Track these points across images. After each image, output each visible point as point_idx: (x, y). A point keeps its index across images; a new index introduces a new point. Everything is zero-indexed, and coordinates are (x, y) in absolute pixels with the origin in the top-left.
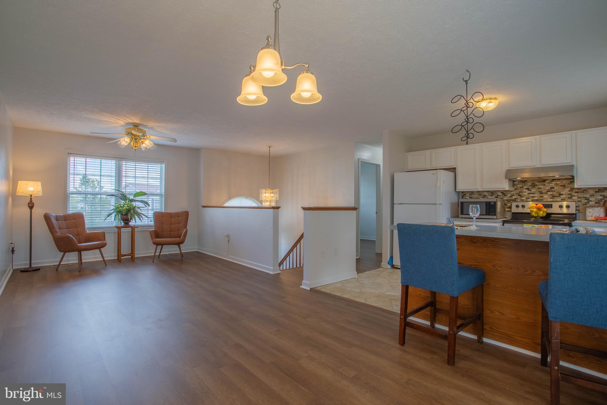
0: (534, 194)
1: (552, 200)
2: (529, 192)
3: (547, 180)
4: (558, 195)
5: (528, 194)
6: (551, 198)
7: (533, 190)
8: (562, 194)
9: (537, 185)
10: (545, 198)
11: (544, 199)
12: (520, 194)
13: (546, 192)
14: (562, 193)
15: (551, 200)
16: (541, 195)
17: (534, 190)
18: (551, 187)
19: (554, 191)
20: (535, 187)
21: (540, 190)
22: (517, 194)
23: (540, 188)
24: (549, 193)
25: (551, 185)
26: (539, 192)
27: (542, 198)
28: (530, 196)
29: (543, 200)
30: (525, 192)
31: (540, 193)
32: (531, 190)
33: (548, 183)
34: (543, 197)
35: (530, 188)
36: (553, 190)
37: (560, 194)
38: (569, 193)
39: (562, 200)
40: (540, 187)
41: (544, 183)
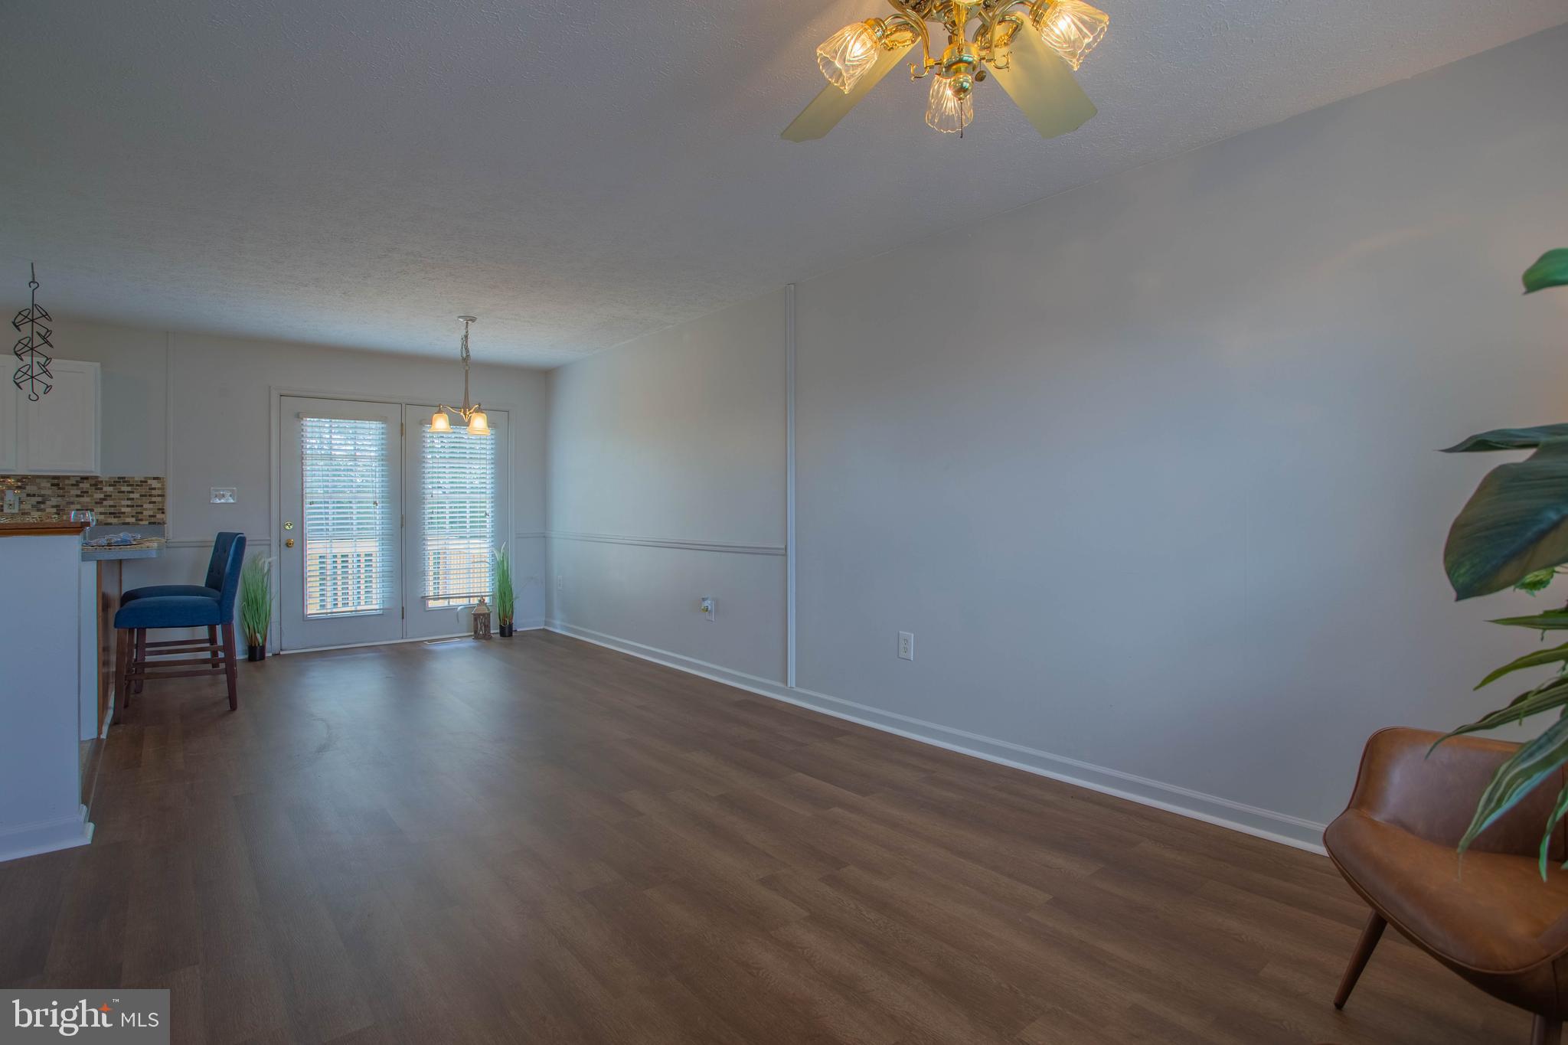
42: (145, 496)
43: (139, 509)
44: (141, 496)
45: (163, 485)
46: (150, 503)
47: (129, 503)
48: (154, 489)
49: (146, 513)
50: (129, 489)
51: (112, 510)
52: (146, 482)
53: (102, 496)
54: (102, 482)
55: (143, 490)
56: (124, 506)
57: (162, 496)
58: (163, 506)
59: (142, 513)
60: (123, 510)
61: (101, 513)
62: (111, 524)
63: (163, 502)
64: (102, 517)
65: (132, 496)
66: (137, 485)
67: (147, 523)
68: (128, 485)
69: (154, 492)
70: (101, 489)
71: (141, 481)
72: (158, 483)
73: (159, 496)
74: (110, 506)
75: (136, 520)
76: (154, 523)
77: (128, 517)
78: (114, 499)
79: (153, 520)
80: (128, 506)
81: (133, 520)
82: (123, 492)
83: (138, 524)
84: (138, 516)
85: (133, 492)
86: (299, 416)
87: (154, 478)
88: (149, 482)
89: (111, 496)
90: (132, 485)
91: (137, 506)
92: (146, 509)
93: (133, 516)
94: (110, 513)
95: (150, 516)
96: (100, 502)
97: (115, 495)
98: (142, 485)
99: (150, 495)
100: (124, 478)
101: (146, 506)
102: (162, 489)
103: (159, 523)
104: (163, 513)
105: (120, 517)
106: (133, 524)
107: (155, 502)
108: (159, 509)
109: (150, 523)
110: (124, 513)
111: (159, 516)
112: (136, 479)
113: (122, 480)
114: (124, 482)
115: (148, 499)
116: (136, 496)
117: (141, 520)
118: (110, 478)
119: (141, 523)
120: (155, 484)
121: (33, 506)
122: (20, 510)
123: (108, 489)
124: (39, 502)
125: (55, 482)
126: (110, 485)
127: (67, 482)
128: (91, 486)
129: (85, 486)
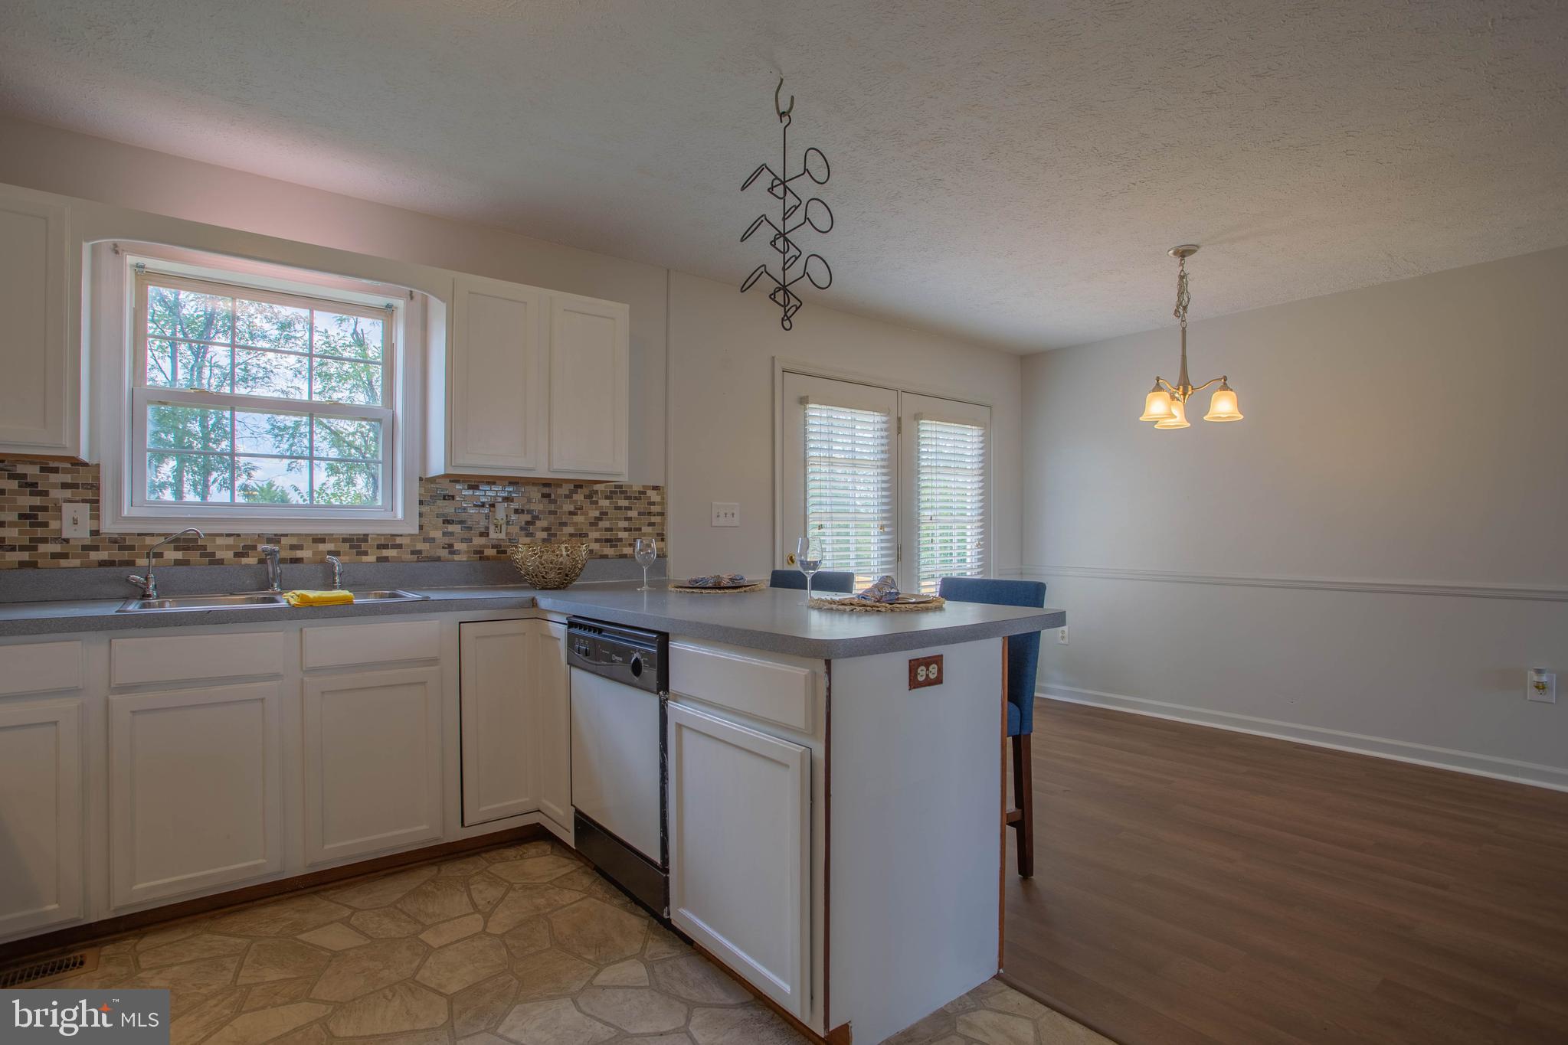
42: (644, 514)
43: (636, 535)
44: (639, 514)
45: (663, 498)
46: (649, 525)
47: (626, 524)
48: (653, 504)
50: (627, 503)
51: (608, 535)
52: (644, 493)
53: (597, 514)
54: (596, 492)
55: (641, 505)
56: (620, 530)
57: (662, 514)
58: (663, 529)
60: (622, 535)
61: (597, 540)
62: (605, 557)
63: (663, 524)
64: (595, 546)
65: (630, 514)
66: (636, 498)
68: (627, 498)
69: (653, 509)
70: (596, 503)
71: (640, 493)
72: (658, 494)
73: (658, 514)
74: (607, 530)
77: (625, 546)
78: (611, 519)
80: (626, 530)
81: (630, 551)
82: (620, 508)
85: (630, 508)
86: (804, 401)
87: (655, 488)
88: (650, 493)
89: (606, 514)
90: (630, 498)
91: (635, 530)
92: (644, 534)
93: (629, 545)
94: (607, 541)
96: (594, 524)
97: (612, 512)
98: (640, 499)
99: (649, 514)
100: (622, 487)
102: (662, 503)
104: (663, 540)
105: (616, 546)
107: (654, 525)
108: (658, 535)
110: (621, 540)
111: (659, 545)
112: (635, 488)
113: (619, 490)
114: (621, 492)
115: (645, 519)
116: (633, 514)
118: (607, 486)
120: (654, 496)
121: (522, 529)
122: (507, 534)
123: (604, 503)
124: (528, 523)
125: (546, 490)
126: (607, 498)
127: (560, 491)
128: (586, 497)
129: (579, 497)
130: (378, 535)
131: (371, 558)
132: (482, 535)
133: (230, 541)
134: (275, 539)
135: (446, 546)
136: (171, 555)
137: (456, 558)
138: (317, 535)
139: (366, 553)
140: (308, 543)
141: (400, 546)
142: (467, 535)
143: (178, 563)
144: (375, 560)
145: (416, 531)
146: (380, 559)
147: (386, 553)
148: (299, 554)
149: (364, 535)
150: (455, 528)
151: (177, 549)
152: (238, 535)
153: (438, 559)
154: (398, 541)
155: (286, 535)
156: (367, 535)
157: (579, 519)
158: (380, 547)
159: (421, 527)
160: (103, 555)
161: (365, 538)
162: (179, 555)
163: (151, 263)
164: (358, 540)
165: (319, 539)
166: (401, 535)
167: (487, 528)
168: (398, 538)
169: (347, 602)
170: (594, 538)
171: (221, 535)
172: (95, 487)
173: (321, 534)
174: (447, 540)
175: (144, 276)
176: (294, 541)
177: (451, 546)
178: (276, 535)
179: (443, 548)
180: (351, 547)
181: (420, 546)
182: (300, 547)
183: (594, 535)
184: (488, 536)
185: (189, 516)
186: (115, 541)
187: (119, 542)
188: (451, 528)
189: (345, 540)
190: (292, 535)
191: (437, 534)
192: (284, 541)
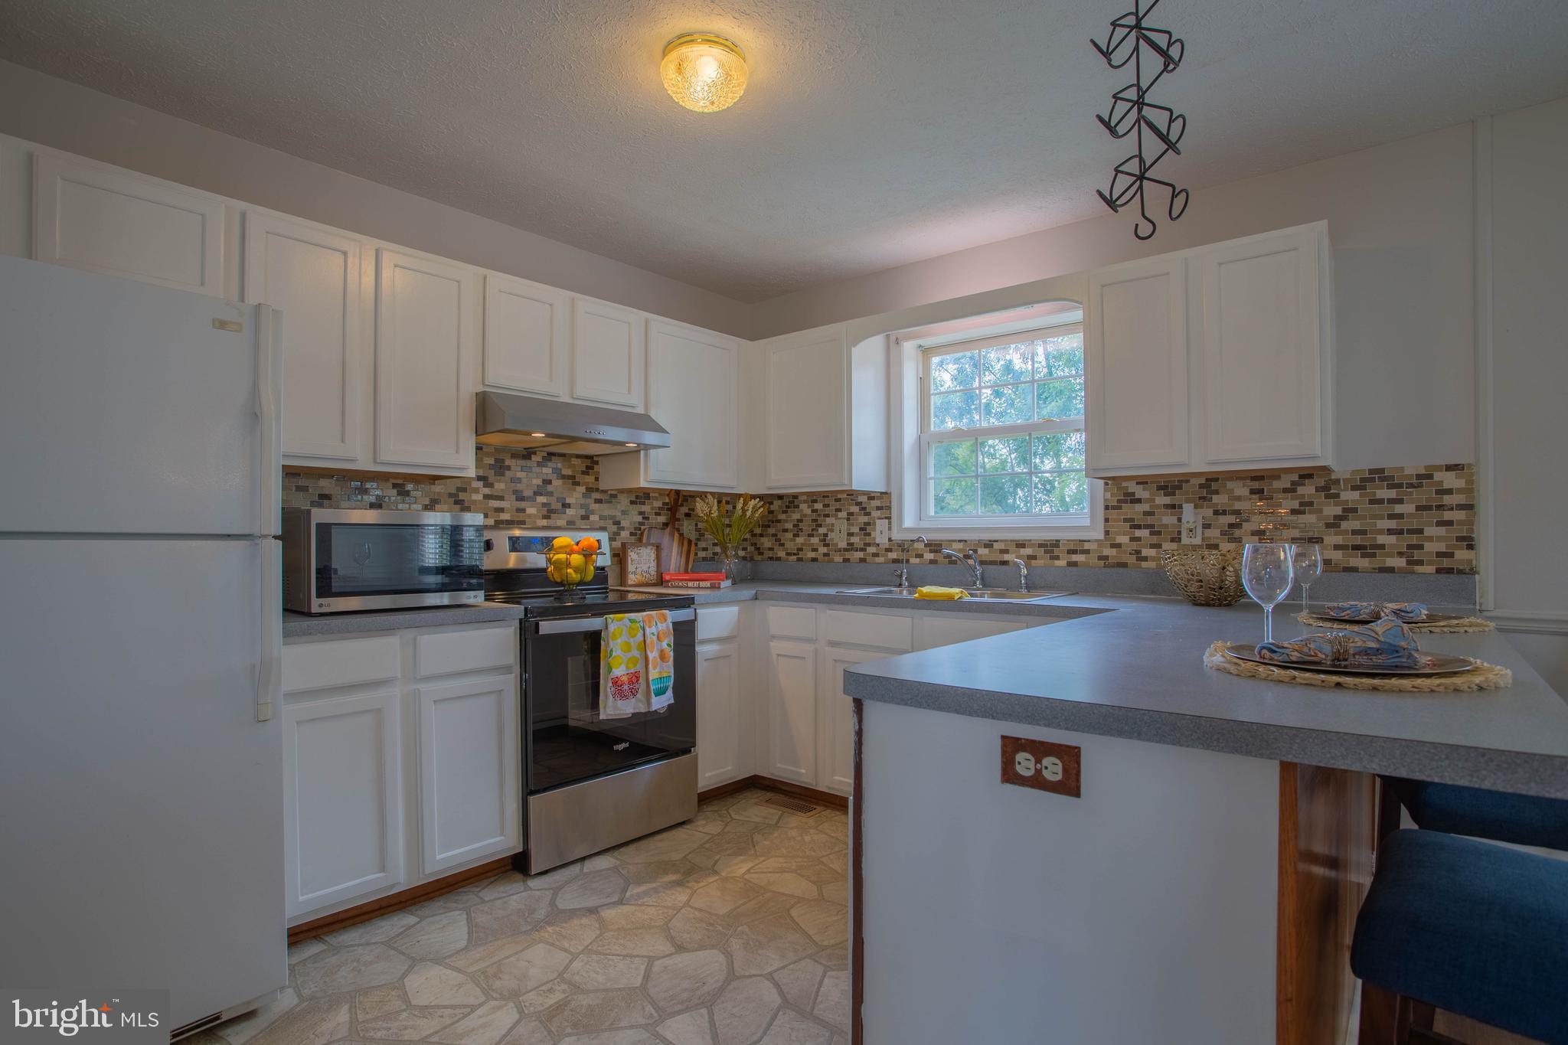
0: (501, 498)
1: (545, 524)
2: (487, 491)
3: (535, 453)
4: (559, 506)
5: (486, 497)
6: (545, 517)
7: (500, 486)
8: (569, 506)
9: (509, 468)
10: (530, 516)
11: (527, 520)
12: (462, 496)
13: (531, 494)
14: (568, 501)
15: (544, 522)
16: (521, 505)
17: (502, 486)
18: (545, 477)
19: (551, 494)
20: (503, 475)
21: (519, 487)
22: (451, 495)
23: (519, 480)
24: (541, 499)
25: (545, 470)
26: (515, 492)
27: (521, 517)
28: (490, 505)
29: (524, 523)
30: (476, 491)
31: (517, 499)
32: (491, 485)
33: (539, 464)
34: (523, 510)
35: (491, 474)
36: (550, 488)
37: (566, 506)
38: (583, 501)
39: (569, 523)
40: (519, 475)
41: (528, 463)
42: (1428, 508)
43: (1414, 539)
44: (1418, 508)
45: (1469, 483)
46: (1440, 524)
47: (1392, 524)
48: (1449, 492)
49: (1431, 547)
50: (1392, 494)
51: (1358, 540)
52: (1430, 476)
53: (1338, 511)
54: (1337, 481)
55: (1424, 496)
56: (1381, 532)
57: (1469, 507)
58: (1472, 530)
59: (1420, 547)
60: (1381, 539)
61: (1337, 547)
62: (1355, 570)
63: (1470, 523)
64: (1337, 556)
65: (1398, 509)
66: (1411, 485)
67: (1430, 569)
68: (1391, 487)
69: (1447, 500)
70: (1337, 496)
71: (1419, 476)
72: (1459, 477)
73: (1460, 507)
74: (1355, 532)
75: (1409, 563)
76: (1449, 571)
77: (1391, 555)
78: (1364, 517)
79: (1446, 563)
80: (1390, 532)
81: (1400, 562)
82: (1381, 501)
83: (1413, 572)
84: (1412, 554)
85: (1400, 501)
87: (1449, 468)
88: (1438, 476)
89: (1355, 510)
90: (1399, 486)
91: (1410, 531)
92: (1430, 539)
93: (1400, 554)
94: (1356, 548)
95: (1440, 555)
96: (1334, 524)
97: (1364, 507)
98: (1420, 485)
99: (1440, 507)
100: (1382, 471)
101: (1429, 531)
102: (1469, 490)
103: (1460, 572)
104: (1471, 547)
105: (1374, 555)
106: (1401, 571)
107: (1450, 523)
108: (1460, 539)
109: (1439, 571)
110: (1382, 547)
111: (1462, 554)
112: (1407, 472)
113: (1378, 475)
114: (1382, 479)
116: (1407, 508)
117: (1420, 563)
118: (1353, 472)
119: (1419, 569)
120: (1450, 480)
121: (1223, 533)
122: (1203, 539)
123: (1350, 496)
124: (1231, 526)
125: (1256, 485)
126: (1354, 488)
127: (1276, 484)
128: (1317, 489)
129: (1307, 490)
130: (1068, 540)
131: (1062, 563)
132: (1173, 540)
133: (960, 546)
134: (989, 545)
135: (1134, 552)
136: (928, 556)
137: (1144, 564)
138: (1019, 541)
139: (1057, 558)
140: (1012, 548)
141: (1087, 552)
142: (1155, 539)
143: (932, 562)
144: (1066, 565)
145: (1101, 536)
146: (1071, 564)
147: (1075, 558)
148: (1006, 557)
149: (1057, 541)
150: (1143, 533)
151: (931, 551)
152: (966, 541)
153: (1124, 565)
154: (1087, 546)
155: (997, 541)
156: (1058, 541)
157: (1309, 518)
158: (1070, 552)
159: (1107, 533)
160: (893, 555)
161: (1056, 544)
162: (931, 556)
163: (927, 342)
164: (1053, 545)
165: (1021, 545)
166: (1089, 541)
167: (1179, 533)
168: (1086, 543)
169: (950, 598)
170: (1332, 544)
171: (955, 541)
172: (889, 508)
173: (1022, 540)
174: (1135, 546)
175: (926, 352)
176: (1002, 546)
177: (1138, 552)
178: (990, 541)
179: (1130, 554)
180: (1046, 552)
181: (1108, 551)
182: (1006, 551)
183: (1332, 539)
184: (1180, 541)
185: (940, 526)
186: (899, 546)
187: (902, 546)
188: (1138, 533)
189: (1040, 546)
190: (1002, 541)
191: (1124, 539)
192: (996, 546)
